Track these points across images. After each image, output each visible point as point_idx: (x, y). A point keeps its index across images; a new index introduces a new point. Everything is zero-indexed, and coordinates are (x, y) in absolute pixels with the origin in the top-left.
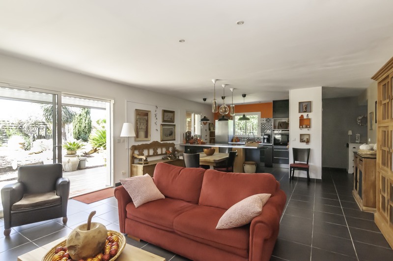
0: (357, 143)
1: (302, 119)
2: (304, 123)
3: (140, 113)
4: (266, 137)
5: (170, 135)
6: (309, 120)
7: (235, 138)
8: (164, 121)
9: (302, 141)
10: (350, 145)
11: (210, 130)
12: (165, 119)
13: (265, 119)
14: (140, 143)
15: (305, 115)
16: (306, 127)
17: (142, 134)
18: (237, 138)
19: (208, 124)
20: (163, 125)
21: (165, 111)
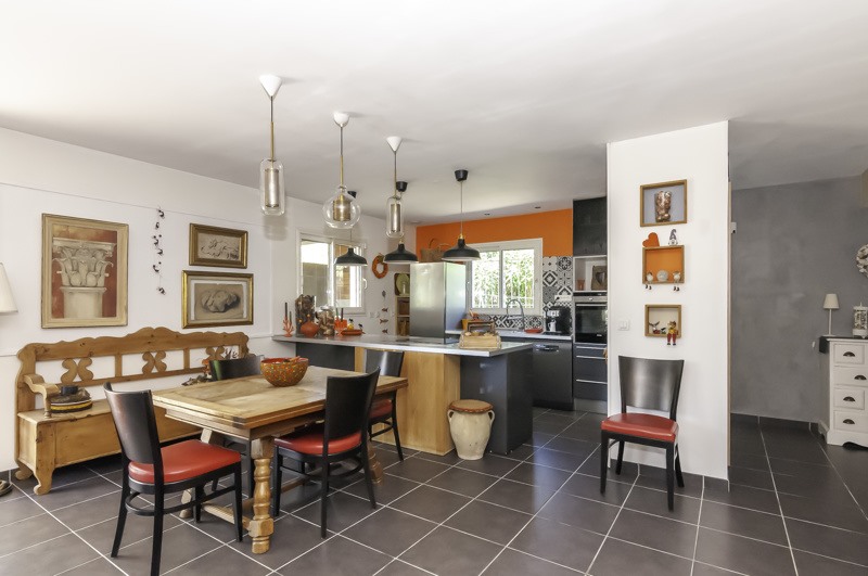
0: (859, 338)
1: (651, 247)
2: (663, 262)
3: (71, 231)
4: (554, 314)
5: (227, 308)
6: (678, 250)
7: (469, 319)
8: (196, 260)
9: (653, 331)
10: (831, 345)
11: (397, 292)
12: (201, 255)
13: (554, 260)
14: (71, 336)
15: (664, 235)
16: (670, 280)
17: (84, 304)
18: (476, 316)
19: (391, 275)
20: (190, 274)
21: (198, 230)
